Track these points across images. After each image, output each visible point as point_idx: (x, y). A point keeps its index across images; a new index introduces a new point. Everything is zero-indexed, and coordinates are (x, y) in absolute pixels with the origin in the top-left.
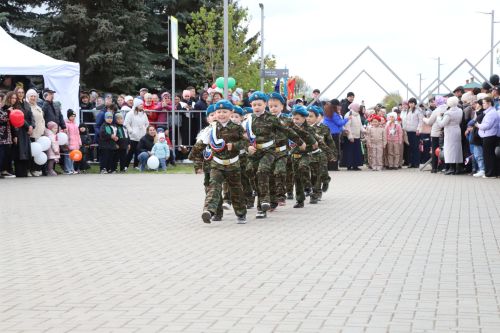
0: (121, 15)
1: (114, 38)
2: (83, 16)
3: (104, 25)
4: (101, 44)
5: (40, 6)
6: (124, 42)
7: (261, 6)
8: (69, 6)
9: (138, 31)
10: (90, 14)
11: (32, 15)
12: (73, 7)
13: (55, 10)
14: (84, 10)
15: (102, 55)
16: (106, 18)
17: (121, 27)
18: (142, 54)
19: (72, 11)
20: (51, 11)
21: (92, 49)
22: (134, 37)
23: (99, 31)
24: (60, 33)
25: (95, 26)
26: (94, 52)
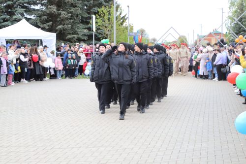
0: (70, 9)
1: (68, 19)
2: (55, 10)
3: (63, 14)
4: (62, 21)
5: (37, 5)
6: (72, 21)
7: (128, 6)
8: (49, 6)
9: (77, 16)
10: (58, 10)
11: (34, 10)
12: (51, 7)
13: (44, 7)
14: (55, 8)
15: (63, 26)
16: (64, 11)
17: (70, 15)
18: (79, 25)
19: (50, 8)
20: (42, 7)
21: (58, 23)
22: (76, 19)
23: (61, 16)
24: (46, 17)
25: (60, 14)
26: (59, 25)
